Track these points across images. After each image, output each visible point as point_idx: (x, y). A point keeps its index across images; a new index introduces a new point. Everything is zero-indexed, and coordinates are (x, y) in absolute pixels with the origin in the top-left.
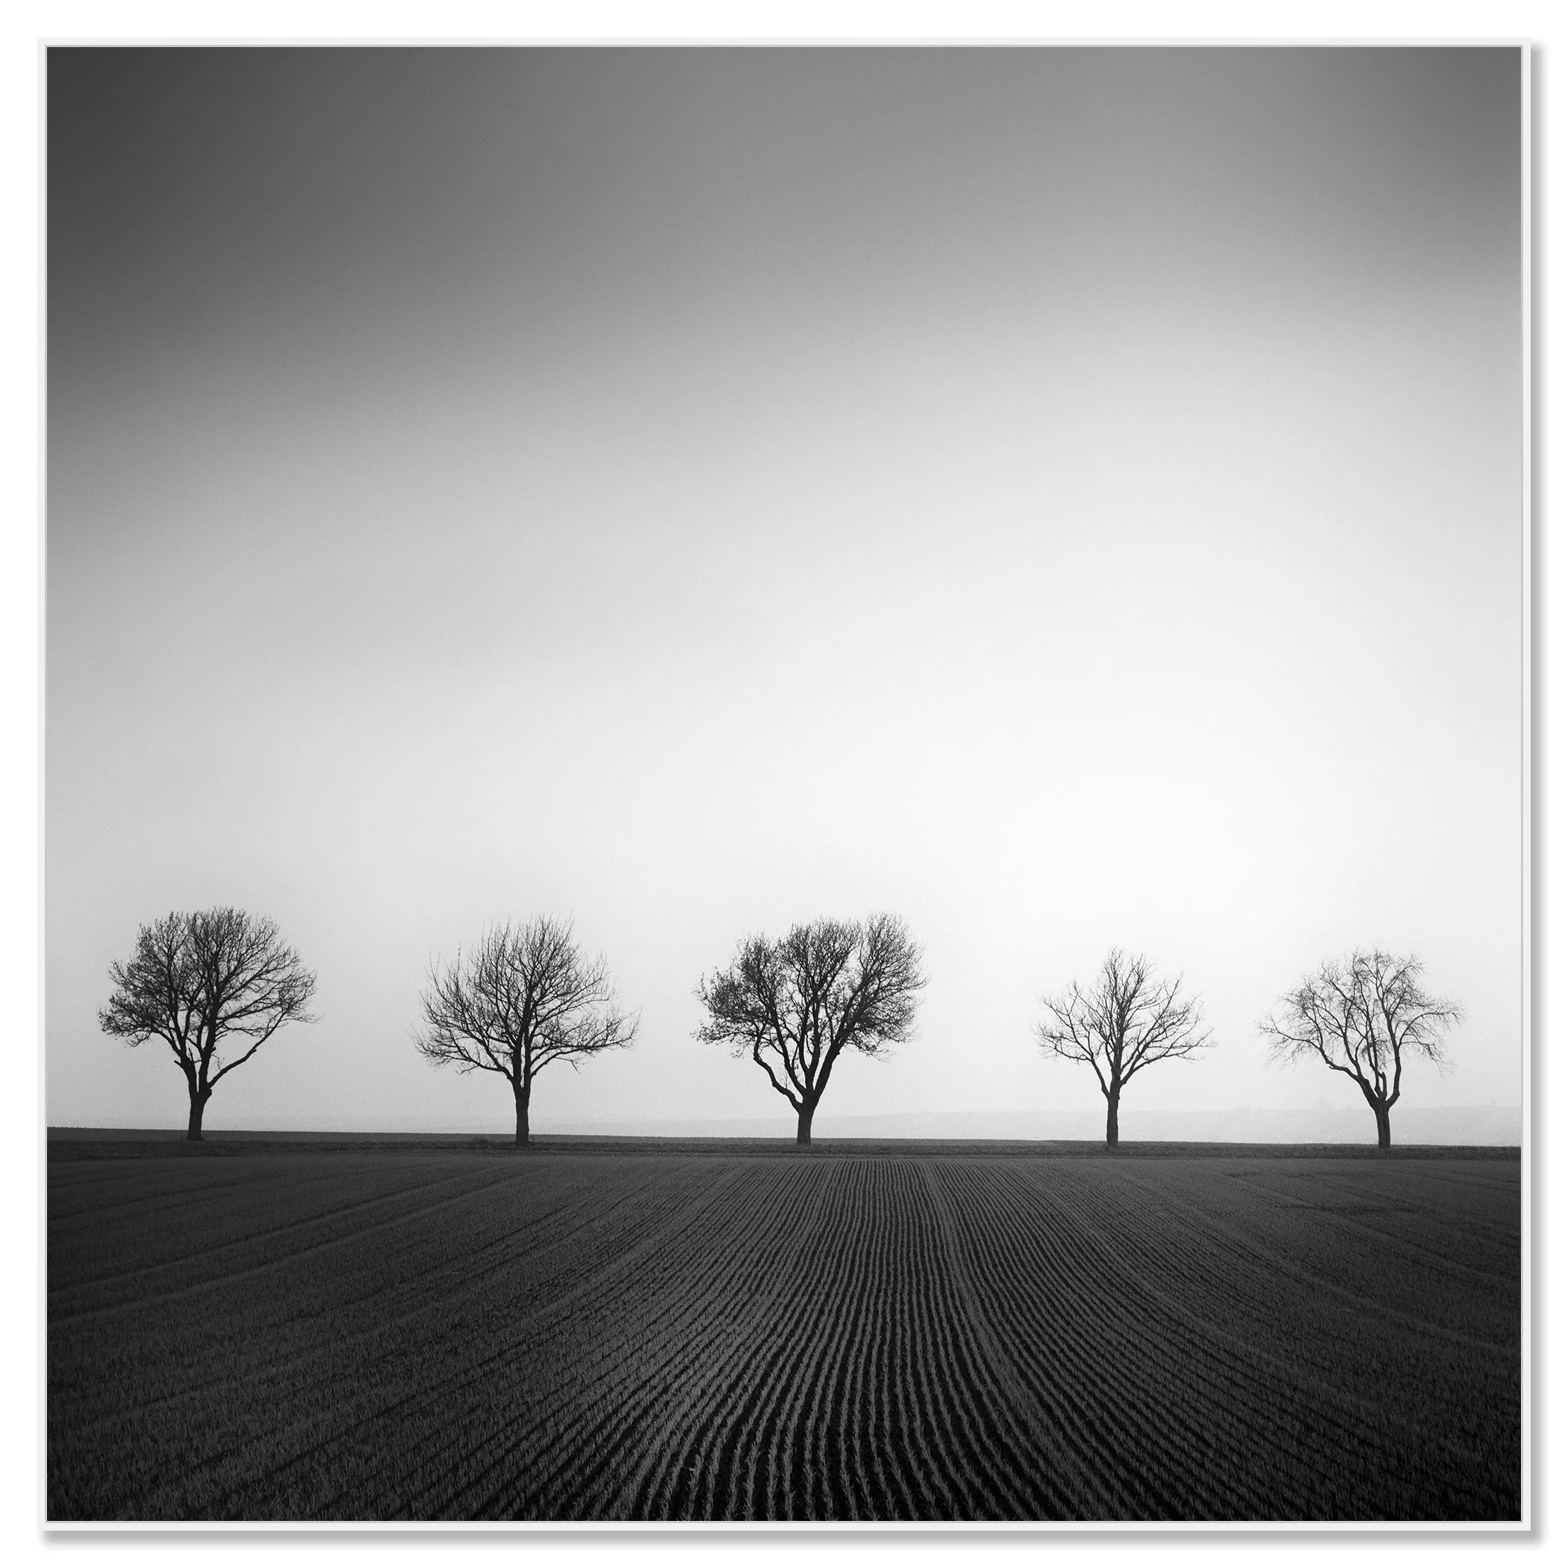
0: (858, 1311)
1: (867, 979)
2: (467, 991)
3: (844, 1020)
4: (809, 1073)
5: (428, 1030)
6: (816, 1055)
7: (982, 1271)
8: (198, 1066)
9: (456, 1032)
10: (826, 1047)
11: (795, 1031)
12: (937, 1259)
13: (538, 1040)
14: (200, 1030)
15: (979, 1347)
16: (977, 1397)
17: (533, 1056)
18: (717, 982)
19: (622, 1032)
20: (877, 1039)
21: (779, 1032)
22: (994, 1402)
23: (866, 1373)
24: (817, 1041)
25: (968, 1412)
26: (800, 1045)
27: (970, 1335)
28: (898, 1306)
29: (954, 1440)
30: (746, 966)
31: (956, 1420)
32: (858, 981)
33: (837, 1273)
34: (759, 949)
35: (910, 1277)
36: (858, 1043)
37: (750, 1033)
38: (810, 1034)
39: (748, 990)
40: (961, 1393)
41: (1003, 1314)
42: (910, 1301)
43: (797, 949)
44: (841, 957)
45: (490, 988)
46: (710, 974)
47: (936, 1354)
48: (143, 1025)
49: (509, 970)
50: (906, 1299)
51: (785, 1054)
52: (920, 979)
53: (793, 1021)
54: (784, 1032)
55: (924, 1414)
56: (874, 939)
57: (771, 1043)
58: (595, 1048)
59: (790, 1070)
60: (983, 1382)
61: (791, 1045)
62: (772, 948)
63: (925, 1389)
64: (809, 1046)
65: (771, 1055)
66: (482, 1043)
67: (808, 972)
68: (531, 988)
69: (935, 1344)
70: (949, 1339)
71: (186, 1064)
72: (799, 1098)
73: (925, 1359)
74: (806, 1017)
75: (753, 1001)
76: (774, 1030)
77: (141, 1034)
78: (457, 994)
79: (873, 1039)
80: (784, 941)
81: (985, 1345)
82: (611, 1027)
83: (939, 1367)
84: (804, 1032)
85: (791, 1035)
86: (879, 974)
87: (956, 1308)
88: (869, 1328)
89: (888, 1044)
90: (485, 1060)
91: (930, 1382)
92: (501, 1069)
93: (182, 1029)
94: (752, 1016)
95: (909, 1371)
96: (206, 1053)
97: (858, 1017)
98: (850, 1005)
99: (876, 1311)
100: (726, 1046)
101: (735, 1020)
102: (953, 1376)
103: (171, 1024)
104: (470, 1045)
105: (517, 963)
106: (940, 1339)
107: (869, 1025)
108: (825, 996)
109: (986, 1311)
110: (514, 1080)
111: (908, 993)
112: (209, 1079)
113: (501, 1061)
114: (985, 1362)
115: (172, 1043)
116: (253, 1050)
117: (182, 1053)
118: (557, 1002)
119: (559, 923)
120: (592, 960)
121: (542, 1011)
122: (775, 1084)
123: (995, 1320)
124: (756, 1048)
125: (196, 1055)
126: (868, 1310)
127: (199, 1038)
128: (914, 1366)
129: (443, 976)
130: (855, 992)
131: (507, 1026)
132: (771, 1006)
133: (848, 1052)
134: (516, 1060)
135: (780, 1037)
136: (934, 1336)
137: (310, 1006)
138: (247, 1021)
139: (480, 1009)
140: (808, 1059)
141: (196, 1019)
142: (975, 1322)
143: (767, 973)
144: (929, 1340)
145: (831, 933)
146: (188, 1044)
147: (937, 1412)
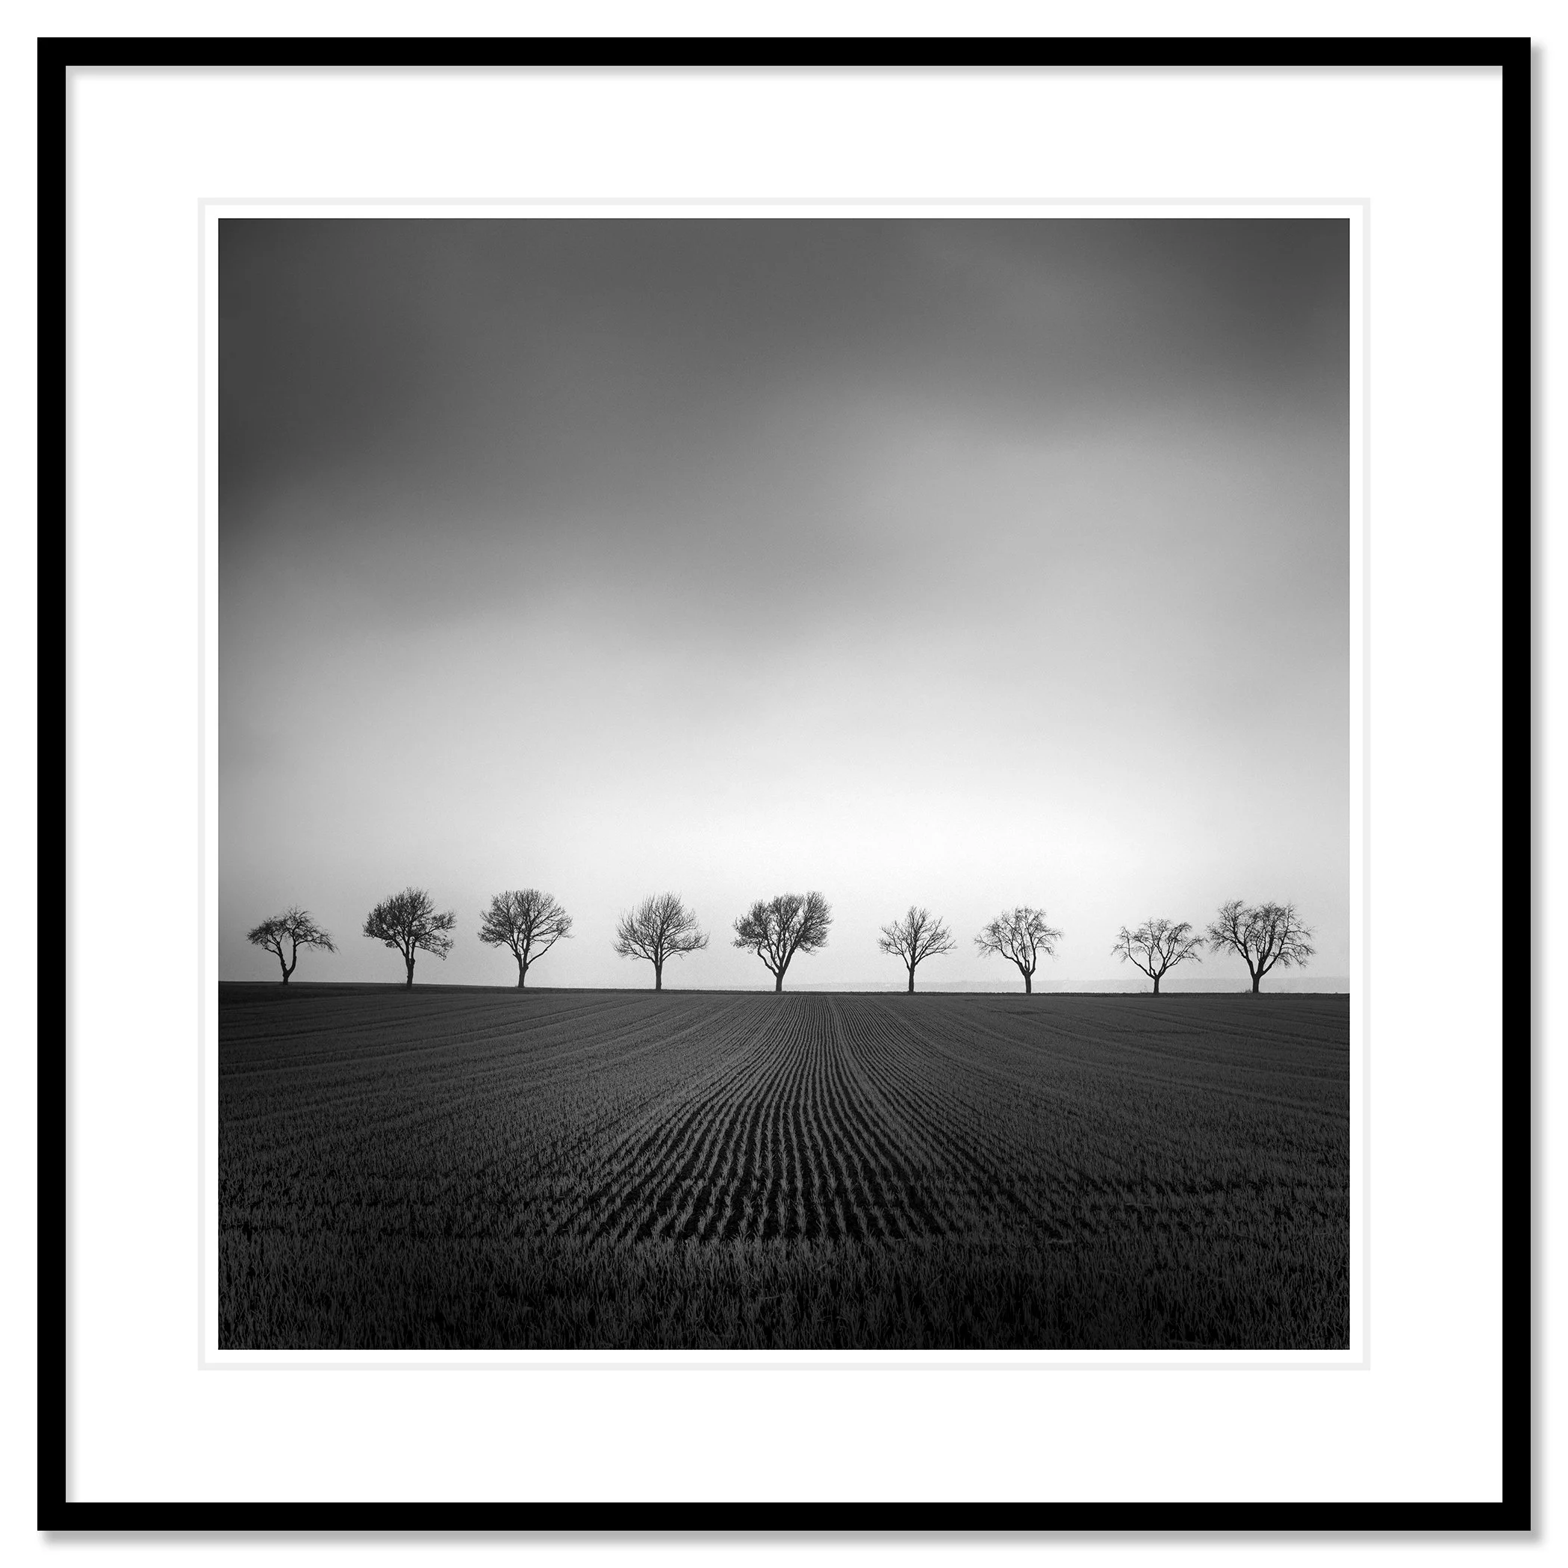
0: (791, 1052)
1: (806, 920)
2: (636, 925)
3: (796, 937)
4: (781, 960)
5: (619, 941)
6: (784, 952)
7: (853, 1037)
8: (523, 956)
9: (631, 942)
10: (788, 951)
11: (775, 942)
12: (831, 1032)
13: (666, 945)
14: (523, 940)
15: (849, 1067)
16: (845, 1089)
17: (663, 952)
18: (742, 921)
19: (702, 942)
20: (811, 945)
21: (768, 942)
22: (854, 1092)
23: (788, 1078)
24: (785, 946)
25: (839, 1096)
26: (778, 948)
27: (845, 1063)
28: (810, 1051)
29: (829, 1110)
30: (754, 914)
31: (832, 1100)
32: (803, 921)
33: (784, 1036)
34: (760, 907)
35: (818, 1039)
36: (802, 947)
37: (756, 943)
38: (782, 943)
39: (755, 925)
40: (836, 1087)
41: (862, 1054)
42: (817, 1049)
43: (777, 908)
44: (795, 911)
45: (646, 923)
46: (740, 918)
47: (826, 1071)
48: (499, 939)
49: (654, 916)
50: (815, 1048)
51: (771, 952)
52: (829, 920)
53: (775, 938)
54: (771, 942)
55: (814, 1097)
56: (809, 903)
57: (765, 947)
58: (690, 949)
59: (773, 959)
60: (850, 1082)
61: (774, 948)
62: (766, 907)
63: (817, 1085)
64: (781, 948)
65: (765, 953)
66: (642, 947)
67: (781, 917)
68: (663, 923)
69: (826, 1066)
70: (834, 1064)
71: (518, 956)
72: (777, 971)
73: (820, 1073)
74: (780, 937)
75: (758, 930)
76: (766, 941)
77: (499, 942)
78: (632, 926)
79: (809, 945)
80: (771, 904)
81: (851, 1065)
82: (697, 940)
83: (827, 1076)
84: (779, 943)
85: (773, 943)
86: (812, 917)
87: (839, 1051)
88: (794, 1060)
89: (816, 948)
90: (643, 954)
91: (821, 1082)
92: (650, 958)
93: (516, 940)
94: (758, 935)
95: (810, 1077)
96: (526, 951)
97: (802, 936)
98: (799, 931)
99: (799, 1052)
100: (746, 949)
101: (750, 937)
102: (833, 1080)
103: (511, 938)
104: (637, 947)
105: (657, 913)
106: (829, 1064)
107: (807, 939)
108: (788, 927)
109: (853, 1053)
110: (655, 962)
111: (824, 926)
112: (527, 962)
113: (649, 954)
114: (851, 1073)
115: (512, 946)
116: (546, 950)
117: (516, 951)
118: (674, 930)
119: (676, 896)
120: (689, 911)
121: (667, 933)
122: (767, 965)
123: (857, 1056)
124: (759, 949)
125: (522, 952)
126: (795, 1052)
127: (523, 944)
128: (814, 1075)
129: (626, 918)
130: (801, 926)
131: (653, 939)
132: (765, 932)
133: (798, 951)
134: (656, 954)
135: (769, 944)
136: (826, 1062)
137: (570, 931)
138: (543, 937)
139: (642, 933)
140: (781, 954)
141: (521, 936)
142: (847, 1056)
143: (764, 917)
144: (824, 1064)
145: (791, 900)
146: (518, 947)
147: (822, 1096)
